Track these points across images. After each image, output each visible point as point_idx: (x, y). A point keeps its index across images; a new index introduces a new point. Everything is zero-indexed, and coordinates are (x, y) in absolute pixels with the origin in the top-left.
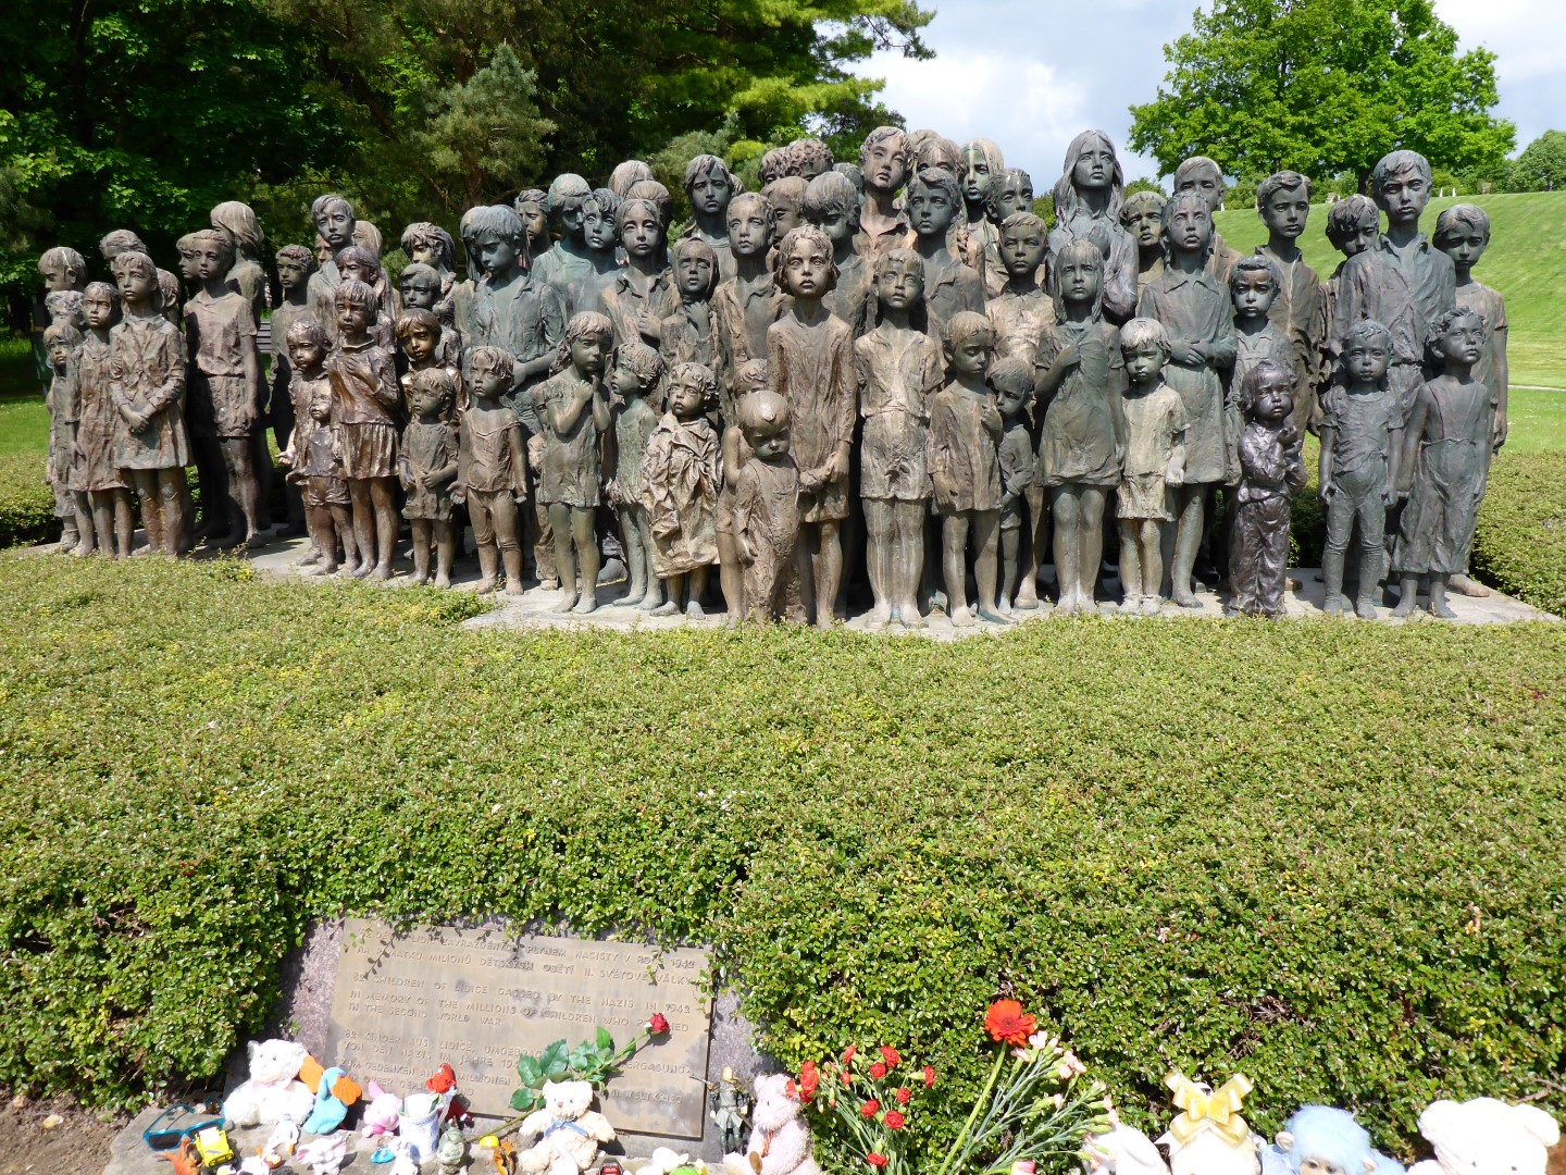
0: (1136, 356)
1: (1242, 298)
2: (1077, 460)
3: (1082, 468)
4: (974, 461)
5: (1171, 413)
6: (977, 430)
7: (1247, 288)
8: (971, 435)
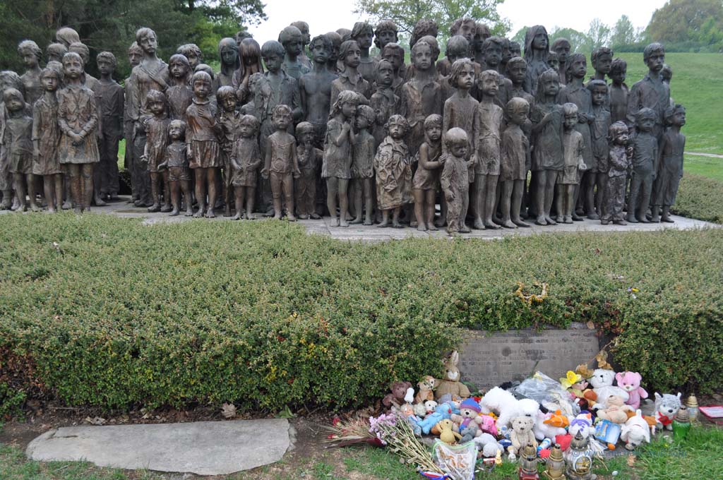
0: (569, 118)
1: (596, 97)
2: (549, 160)
3: (551, 163)
4: (520, 159)
5: (579, 142)
6: (521, 147)
7: (598, 93)
8: (519, 149)
